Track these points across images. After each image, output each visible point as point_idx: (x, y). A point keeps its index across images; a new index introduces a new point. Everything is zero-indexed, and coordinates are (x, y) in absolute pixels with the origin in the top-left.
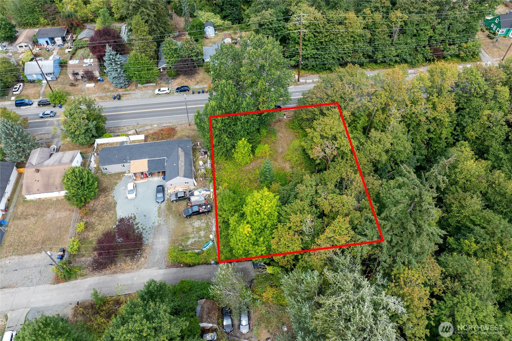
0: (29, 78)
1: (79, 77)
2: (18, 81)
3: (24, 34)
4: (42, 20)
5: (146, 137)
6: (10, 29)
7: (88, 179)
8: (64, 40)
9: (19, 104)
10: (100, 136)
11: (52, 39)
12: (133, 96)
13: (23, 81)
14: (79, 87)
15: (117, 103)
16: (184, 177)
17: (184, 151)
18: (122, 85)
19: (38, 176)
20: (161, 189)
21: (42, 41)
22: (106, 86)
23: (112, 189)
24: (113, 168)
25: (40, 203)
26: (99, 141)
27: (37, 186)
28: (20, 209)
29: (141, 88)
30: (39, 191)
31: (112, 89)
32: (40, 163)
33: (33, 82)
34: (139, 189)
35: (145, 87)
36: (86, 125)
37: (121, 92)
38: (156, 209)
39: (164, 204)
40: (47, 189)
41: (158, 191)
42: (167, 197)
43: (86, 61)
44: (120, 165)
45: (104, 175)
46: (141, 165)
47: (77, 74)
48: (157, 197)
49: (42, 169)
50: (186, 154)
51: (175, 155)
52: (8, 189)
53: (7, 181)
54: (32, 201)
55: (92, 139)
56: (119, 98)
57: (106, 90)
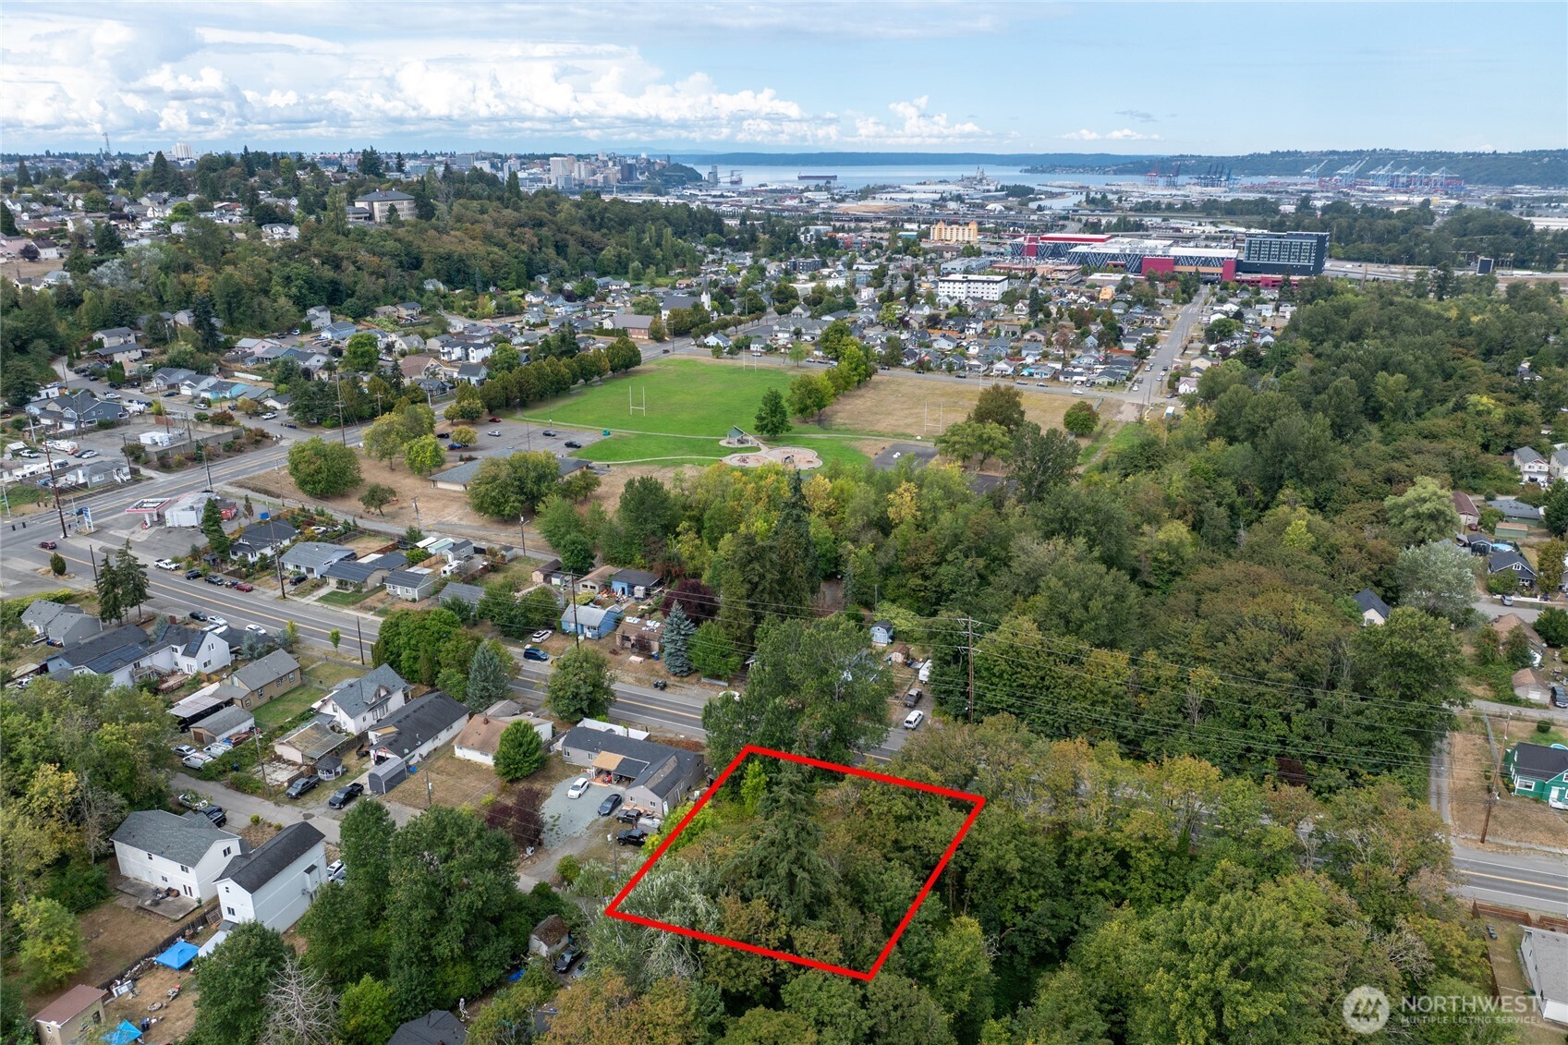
0: (564, 626)
1: (628, 645)
2: (549, 626)
3: (601, 570)
4: (638, 559)
5: (648, 739)
6: (584, 558)
7: (531, 743)
8: (648, 594)
9: (529, 655)
10: (591, 715)
11: (632, 587)
12: (685, 691)
13: (554, 629)
14: (619, 657)
15: (657, 694)
16: (652, 790)
17: (679, 762)
18: (678, 670)
19: (484, 728)
20: (617, 801)
21: (617, 586)
22: (657, 667)
23: (559, 781)
24: (578, 756)
25: (467, 764)
26: (589, 723)
27: (475, 739)
28: (441, 762)
29: (704, 684)
30: (472, 747)
31: (663, 673)
32: (495, 716)
33: (564, 633)
34: (590, 792)
35: (711, 685)
36: (577, 687)
37: (671, 680)
38: (591, 820)
39: (606, 818)
40: (482, 748)
41: (608, 800)
42: (616, 812)
43: (649, 623)
44: (586, 753)
45: (563, 762)
46: (611, 760)
47: (628, 639)
48: (602, 807)
49: (493, 721)
50: (679, 768)
51: (662, 761)
52: (444, 736)
53: (447, 724)
54: (459, 760)
55: (580, 715)
56: (664, 687)
57: (653, 672)
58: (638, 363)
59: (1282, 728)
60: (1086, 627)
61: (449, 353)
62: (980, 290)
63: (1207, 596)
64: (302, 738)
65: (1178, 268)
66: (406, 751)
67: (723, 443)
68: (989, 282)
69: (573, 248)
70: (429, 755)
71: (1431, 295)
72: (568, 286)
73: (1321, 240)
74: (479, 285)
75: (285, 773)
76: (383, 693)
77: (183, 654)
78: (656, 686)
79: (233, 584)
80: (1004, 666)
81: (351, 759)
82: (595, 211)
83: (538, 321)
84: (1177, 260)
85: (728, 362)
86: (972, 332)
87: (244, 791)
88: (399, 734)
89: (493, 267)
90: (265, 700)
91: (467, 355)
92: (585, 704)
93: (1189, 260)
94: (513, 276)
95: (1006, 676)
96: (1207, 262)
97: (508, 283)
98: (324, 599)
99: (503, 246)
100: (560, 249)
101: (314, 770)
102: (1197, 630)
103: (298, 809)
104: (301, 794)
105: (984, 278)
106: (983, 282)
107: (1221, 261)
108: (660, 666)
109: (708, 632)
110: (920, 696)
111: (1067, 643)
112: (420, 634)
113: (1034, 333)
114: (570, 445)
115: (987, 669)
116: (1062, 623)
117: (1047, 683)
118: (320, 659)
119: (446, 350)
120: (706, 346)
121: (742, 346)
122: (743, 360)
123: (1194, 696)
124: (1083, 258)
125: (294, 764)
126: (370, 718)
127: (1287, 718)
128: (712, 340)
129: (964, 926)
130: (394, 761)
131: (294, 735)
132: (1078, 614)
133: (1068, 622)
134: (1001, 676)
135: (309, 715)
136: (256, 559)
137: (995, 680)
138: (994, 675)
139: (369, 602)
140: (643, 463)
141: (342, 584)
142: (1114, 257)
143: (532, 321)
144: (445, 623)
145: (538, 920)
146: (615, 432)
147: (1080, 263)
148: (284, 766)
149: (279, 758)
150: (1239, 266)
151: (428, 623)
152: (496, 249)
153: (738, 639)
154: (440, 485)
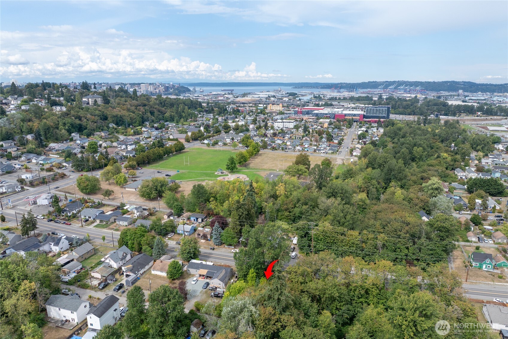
0: (178, 232)
1: (200, 237)
2: (173, 232)
3: (186, 214)
4: (197, 210)
5: (213, 264)
6: (181, 210)
7: (179, 267)
8: (202, 221)
10: (194, 259)
11: (197, 219)
12: (220, 250)
13: (175, 233)
14: (198, 241)
15: (211, 251)
16: (219, 280)
17: (226, 271)
18: (217, 244)
19: (161, 264)
20: (208, 284)
21: (192, 219)
22: (210, 243)
24: (192, 271)
25: (156, 276)
26: (194, 261)
27: (158, 267)
28: (147, 276)
29: (226, 248)
30: (158, 270)
31: (212, 245)
33: (179, 234)
34: (198, 282)
35: (229, 248)
36: (190, 249)
37: (216, 247)
38: (200, 290)
39: (205, 290)
40: (161, 270)
41: (205, 284)
42: (208, 288)
43: (206, 229)
44: (195, 270)
45: (187, 273)
46: (204, 272)
47: (200, 235)
48: (204, 286)
49: (163, 261)
50: (226, 273)
51: (221, 271)
52: (147, 267)
53: (148, 264)
54: (153, 274)
55: (190, 259)
56: (214, 249)
57: (209, 245)
58: (184, 149)
59: (406, 251)
60: (346, 224)
61: (121, 147)
62: (287, 125)
63: (379, 214)
64: (101, 270)
65: (346, 117)
66: (137, 272)
67: (216, 173)
68: (290, 122)
69: (156, 113)
70: (143, 274)
71: (422, 124)
72: (156, 125)
73: (389, 108)
74: (127, 125)
75: (96, 281)
76: (125, 255)
77: (54, 245)
78: (211, 249)
79: (64, 223)
80: (322, 237)
81: (117, 276)
82: (162, 101)
83: (148, 137)
84: (345, 115)
85: (212, 148)
86: (287, 138)
87: (83, 288)
88: (133, 267)
89: (131, 119)
90: (84, 259)
91: (127, 148)
92: (192, 255)
93: (349, 115)
94: (138, 122)
95: (322, 240)
96: (355, 115)
97: (136, 124)
98: (95, 226)
99: (134, 113)
100: (152, 113)
101: (106, 280)
102: (378, 223)
103: (103, 293)
104: (103, 288)
105: (288, 121)
106: (288, 122)
107: (359, 115)
108: (212, 243)
109: (227, 231)
110: (294, 248)
111: (340, 229)
112: (135, 235)
113: (306, 138)
114: (167, 175)
115: (316, 238)
116: (338, 223)
117: (335, 241)
118: (99, 245)
119: (120, 146)
120: (204, 143)
121: (216, 143)
122: (217, 148)
123: (379, 243)
124: (317, 115)
125: (98, 279)
126: (121, 263)
127: (407, 248)
128: (206, 142)
129: (326, 313)
130: (133, 276)
131: (97, 269)
132: (343, 220)
133: (339, 223)
134: (321, 240)
135: (100, 263)
136: (71, 214)
137: (319, 241)
138: (319, 240)
139: (111, 226)
140: (192, 180)
141: (101, 221)
142: (326, 114)
143: (146, 136)
144: (143, 232)
145: (192, 321)
146: (181, 171)
147: (316, 116)
148: (95, 279)
149: (93, 277)
150: (364, 116)
151: (137, 232)
152: (131, 113)
153: (236, 233)
154: (127, 189)
